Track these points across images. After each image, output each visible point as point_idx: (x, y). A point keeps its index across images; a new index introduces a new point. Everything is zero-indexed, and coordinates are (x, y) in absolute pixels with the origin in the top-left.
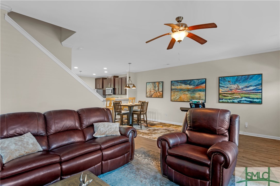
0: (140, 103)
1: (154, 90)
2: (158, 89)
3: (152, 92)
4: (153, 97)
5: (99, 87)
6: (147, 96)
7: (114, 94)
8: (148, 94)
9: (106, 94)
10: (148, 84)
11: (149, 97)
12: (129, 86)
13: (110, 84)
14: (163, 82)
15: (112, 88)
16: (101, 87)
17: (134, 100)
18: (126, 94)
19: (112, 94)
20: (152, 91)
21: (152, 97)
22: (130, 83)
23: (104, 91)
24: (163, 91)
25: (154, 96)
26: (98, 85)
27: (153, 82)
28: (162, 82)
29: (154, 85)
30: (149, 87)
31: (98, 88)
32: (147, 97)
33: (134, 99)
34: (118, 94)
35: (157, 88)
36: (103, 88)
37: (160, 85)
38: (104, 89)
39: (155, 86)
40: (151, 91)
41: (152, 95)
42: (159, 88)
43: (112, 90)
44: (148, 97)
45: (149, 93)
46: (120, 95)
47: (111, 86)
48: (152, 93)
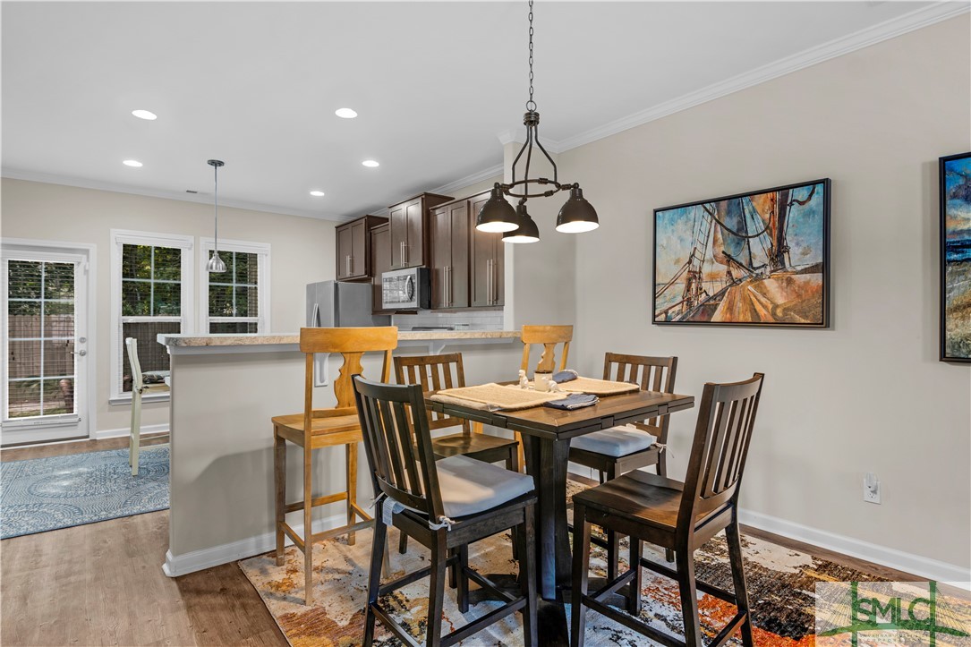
0: (633, 379)
1: (729, 259)
2: (778, 255)
3: (713, 278)
4: (717, 317)
5: (352, 270)
6: (662, 318)
7: (429, 307)
8: (673, 298)
9: (385, 306)
10: (672, 222)
11: (680, 323)
12: (522, 208)
13: (403, 245)
14: (826, 183)
15: (414, 271)
16: (360, 271)
17: (560, 347)
18: (497, 301)
19: (414, 304)
20: (707, 269)
21: (708, 323)
22: (540, 168)
23: (377, 292)
24: (824, 268)
25: (730, 308)
26: (348, 258)
27: (717, 201)
28: (814, 183)
29: (731, 223)
30: (674, 239)
31: (348, 274)
32: (660, 323)
33: (566, 335)
34: (452, 308)
35: (760, 249)
36: (370, 270)
37: (793, 213)
38: (376, 281)
39: (742, 225)
40: (694, 276)
41: (708, 308)
42: (781, 239)
43: (415, 281)
44: (668, 322)
45: (680, 287)
46: (461, 309)
47: (408, 260)
48: (712, 288)
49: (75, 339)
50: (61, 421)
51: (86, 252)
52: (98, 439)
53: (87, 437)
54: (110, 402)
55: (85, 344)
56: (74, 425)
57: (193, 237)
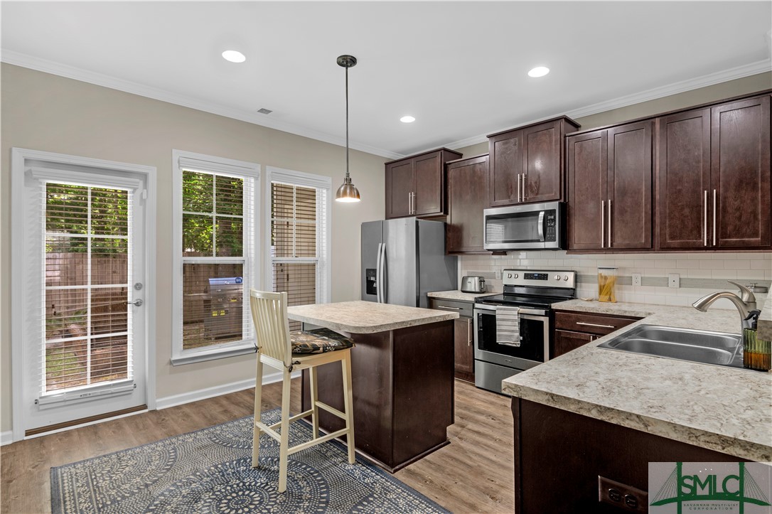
5: (416, 208)
13: (520, 178)
15: (551, 206)
26: (411, 196)
31: (411, 212)
36: (445, 207)
49: (129, 286)
50: (113, 390)
51: (144, 177)
52: (158, 409)
53: (144, 407)
54: (171, 363)
55: (141, 291)
56: (128, 393)
57: (260, 165)
